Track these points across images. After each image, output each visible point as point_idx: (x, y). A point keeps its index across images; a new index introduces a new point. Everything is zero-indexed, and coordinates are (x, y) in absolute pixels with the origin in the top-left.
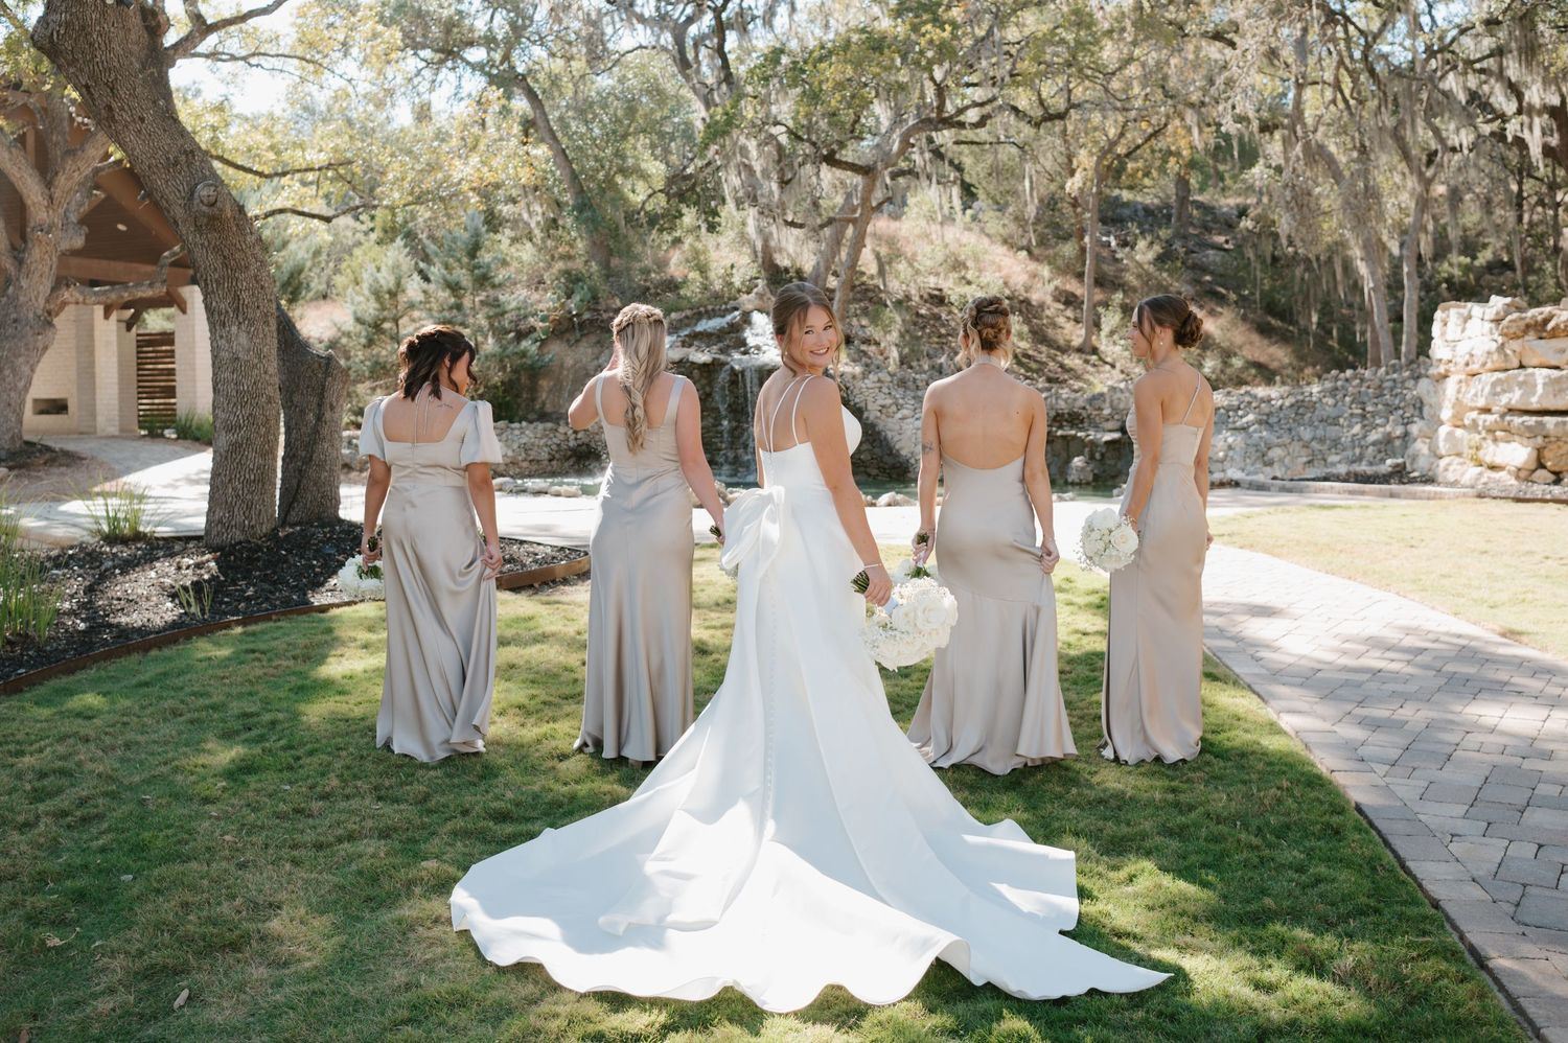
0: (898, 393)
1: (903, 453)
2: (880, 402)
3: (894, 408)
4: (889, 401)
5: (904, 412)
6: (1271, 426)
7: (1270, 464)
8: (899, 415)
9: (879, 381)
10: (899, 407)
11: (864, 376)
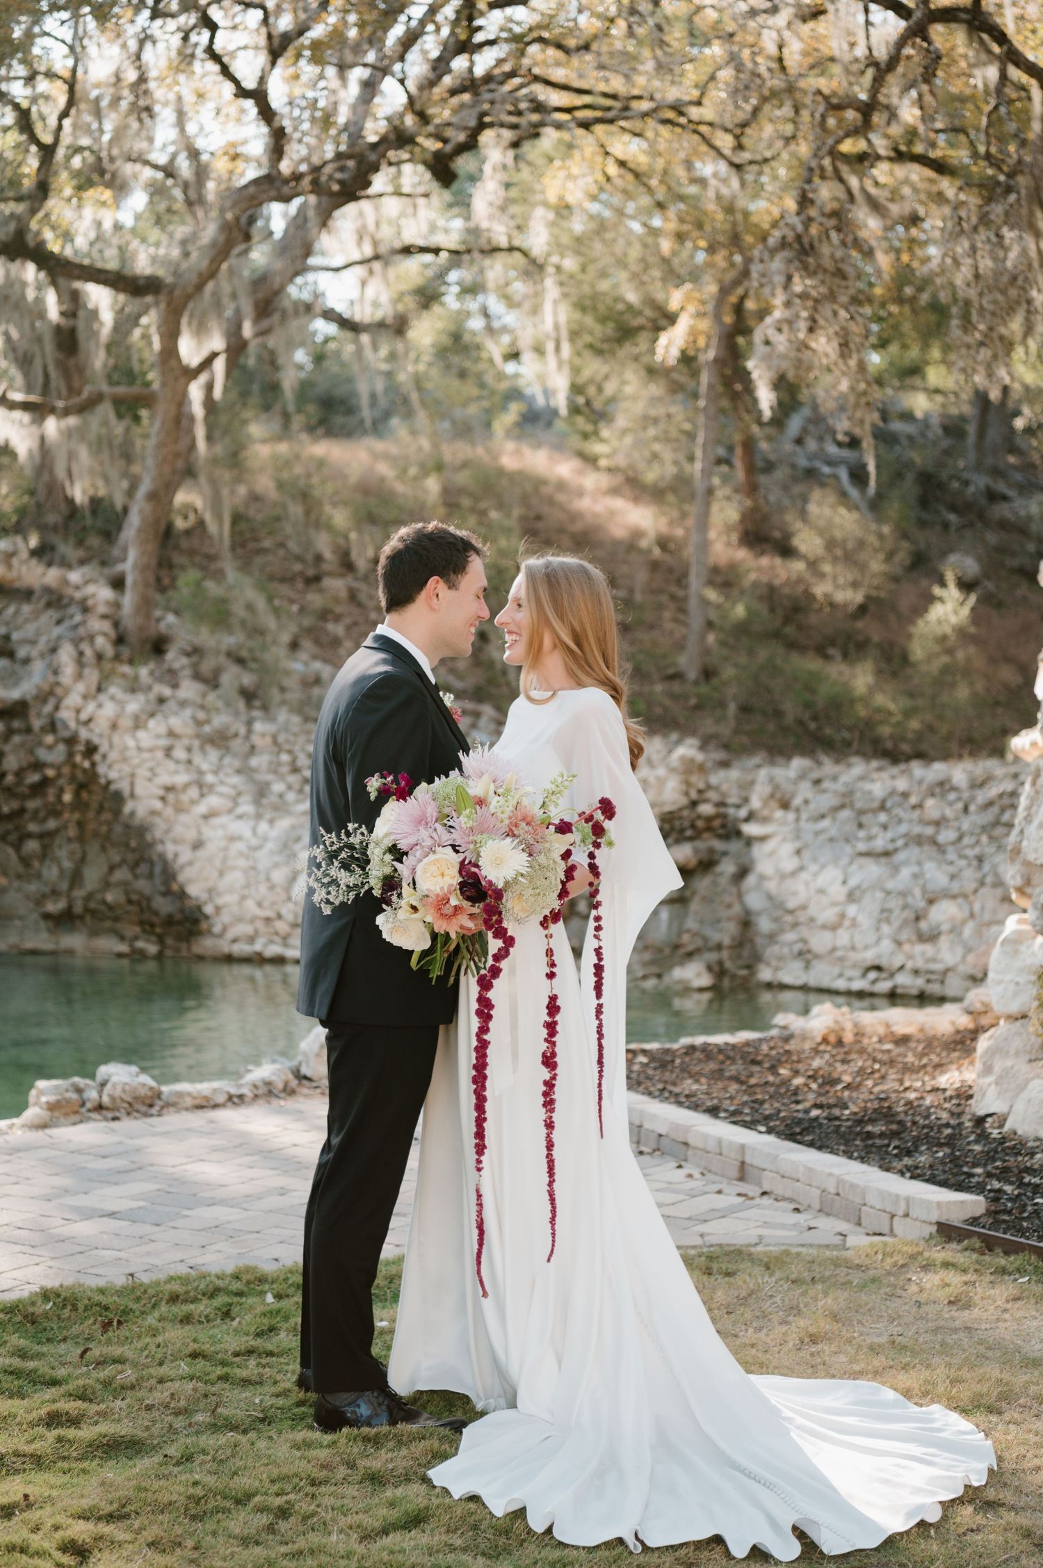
0: (207, 761)
1: (194, 890)
2: (165, 779)
3: (193, 792)
4: (181, 779)
5: (213, 801)
6: (941, 848)
7: (931, 937)
8: (202, 809)
9: (171, 734)
10: (204, 789)
11: (138, 723)
